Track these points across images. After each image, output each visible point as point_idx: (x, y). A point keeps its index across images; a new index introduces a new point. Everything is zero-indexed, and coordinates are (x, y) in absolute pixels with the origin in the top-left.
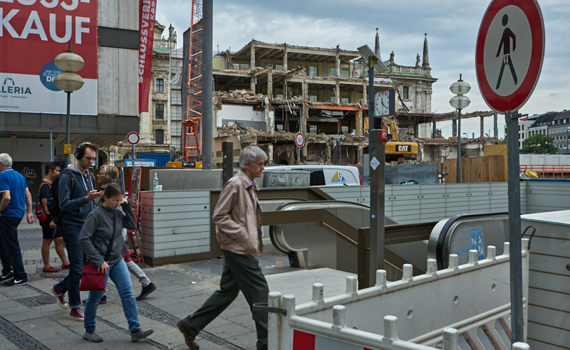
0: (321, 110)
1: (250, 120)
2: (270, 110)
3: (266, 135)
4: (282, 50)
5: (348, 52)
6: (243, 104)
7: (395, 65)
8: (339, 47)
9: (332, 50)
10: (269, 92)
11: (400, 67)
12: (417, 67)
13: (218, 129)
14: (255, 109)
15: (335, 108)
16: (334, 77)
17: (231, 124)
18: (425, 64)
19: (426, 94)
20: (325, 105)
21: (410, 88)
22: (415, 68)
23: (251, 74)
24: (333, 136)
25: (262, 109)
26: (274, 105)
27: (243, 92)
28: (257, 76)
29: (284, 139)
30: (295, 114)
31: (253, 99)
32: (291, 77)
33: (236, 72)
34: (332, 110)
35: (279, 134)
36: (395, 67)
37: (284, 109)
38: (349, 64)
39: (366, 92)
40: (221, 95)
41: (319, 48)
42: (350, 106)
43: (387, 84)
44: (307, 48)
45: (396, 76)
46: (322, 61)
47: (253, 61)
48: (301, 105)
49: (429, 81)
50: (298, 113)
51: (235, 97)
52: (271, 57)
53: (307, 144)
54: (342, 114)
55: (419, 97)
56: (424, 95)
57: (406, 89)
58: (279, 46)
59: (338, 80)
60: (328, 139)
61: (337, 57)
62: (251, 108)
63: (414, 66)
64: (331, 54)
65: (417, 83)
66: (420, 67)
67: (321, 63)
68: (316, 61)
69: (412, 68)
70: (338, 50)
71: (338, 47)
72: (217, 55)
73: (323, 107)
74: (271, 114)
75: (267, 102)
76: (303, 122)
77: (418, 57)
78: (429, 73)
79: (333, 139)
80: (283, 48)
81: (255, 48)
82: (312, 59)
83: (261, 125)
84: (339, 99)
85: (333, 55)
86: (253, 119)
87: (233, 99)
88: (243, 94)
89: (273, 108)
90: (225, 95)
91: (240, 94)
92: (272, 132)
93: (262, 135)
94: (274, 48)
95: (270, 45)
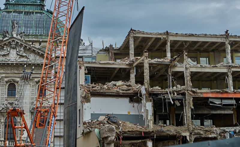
0: (208, 98)
1: (127, 113)
2: (147, 101)
3: (143, 130)
4: (164, 39)
6: (117, 95)
8: (228, 32)
9: (221, 36)
10: (145, 81)
13: (84, 123)
14: (131, 100)
15: (225, 96)
16: (225, 64)
17: (101, 118)
20: (212, 93)
23: (130, 65)
24: (225, 128)
25: (139, 101)
26: (151, 95)
27: (120, 83)
28: (136, 66)
29: (164, 134)
30: (178, 104)
31: (129, 90)
32: (175, 66)
33: (113, 64)
34: (222, 99)
35: (159, 128)
37: (165, 99)
40: (93, 87)
41: (206, 35)
44: (192, 35)
46: (213, 51)
47: (132, 51)
48: (184, 94)
50: (182, 104)
51: (109, 89)
52: (157, 50)
53: (193, 139)
54: (234, 102)
58: (161, 34)
59: (230, 67)
60: (219, 132)
61: (227, 43)
62: (127, 100)
64: (219, 40)
67: (212, 53)
68: (206, 51)
70: (227, 35)
72: (101, 50)
73: (210, 95)
74: (149, 106)
75: (144, 92)
76: (187, 113)
79: (225, 132)
80: (165, 37)
81: (134, 37)
82: (202, 49)
83: (139, 119)
84: (232, 87)
85: (222, 41)
86: (129, 112)
87: (105, 91)
88: (119, 86)
89: (151, 98)
90: (98, 87)
91: (115, 85)
92: (151, 126)
93: (138, 129)
94: (155, 36)
95: (151, 34)
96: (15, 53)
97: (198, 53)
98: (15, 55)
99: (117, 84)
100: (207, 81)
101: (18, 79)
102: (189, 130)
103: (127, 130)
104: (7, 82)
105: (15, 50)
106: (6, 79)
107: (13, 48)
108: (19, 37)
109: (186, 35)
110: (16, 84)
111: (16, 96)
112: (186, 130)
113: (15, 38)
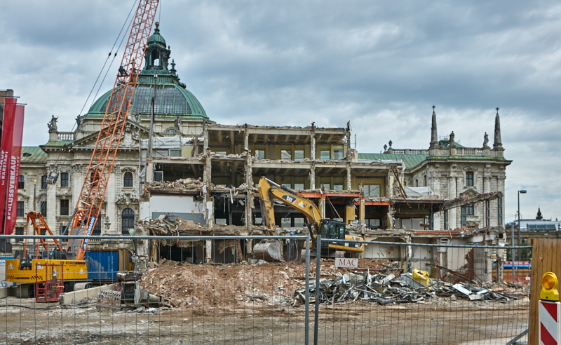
2: (207, 200)
3: (202, 229)
4: (243, 132)
5: (327, 129)
6: (181, 194)
7: (454, 147)
8: (315, 125)
9: (307, 129)
11: (461, 148)
12: (485, 147)
14: (194, 199)
16: (309, 160)
17: (161, 217)
18: (497, 144)
19: (498, 179)
21: (476, 173)
22: (482, 149)
24: (287, 229)
25: (201, 200)
26: (212, 194)
27: (187, 181)
29: (223, 233)
31: (194, 188)
33: (185, 160)
35: (219, 228)
36: (455, 150)
37: (227, 199)
38: (343, 145)
39: (349, 175)
41: (289, 127)
42: (309, 193)
43: (379, 165)
44: (273, 128)
45: (456, 159)
48: (246, 193)
49: (502, 164)
50: (244, 203)
51: (172, 187)
55: (488, 183)
56: (494, 181)
57: (470, 174)
58: (239, 127)
59: (313, 163)
61: (311, 136)
62: (191, 199)
63: (482, 146)
64: (304, 133)
65: (485, 167)
66: (489, 148)
69: (478, 149)
70: (313, 128)
71: (313, 124)
72: (187, 143)
74: (210, 205)
75: (205, 191)
76: (248, 213)
77: (486, 136)
78: (502, 154)
79: (286, 232)
80: (243, 130)
83: (201, 218)
84: (314, 185)
85: (307, 134)
86: (193, 211)
87: (168, 189)
88: (187, 184)
89: (212, 197)
90: (161, 185)
91: (182, 183)
92: (211, 226)
93: (197, 229)
94: (233, 130)
95: (228, 126)
96: (130, 137)
97: (293, 145)
98: (130, 140)
99: (185, 182)
100: (300, 176)
101: (135, 168)
102: (248, 230)
103: (185, 229)
104: (123, 171)
105: (130, 135)
106: (122, 168)
107: (128, 132)
108: (134, 119)
109: (267, 128)
110: (133, 173)
111: (134, 187)
112: (245, 230)
113: (129, 120)
